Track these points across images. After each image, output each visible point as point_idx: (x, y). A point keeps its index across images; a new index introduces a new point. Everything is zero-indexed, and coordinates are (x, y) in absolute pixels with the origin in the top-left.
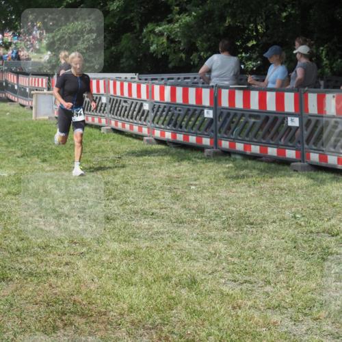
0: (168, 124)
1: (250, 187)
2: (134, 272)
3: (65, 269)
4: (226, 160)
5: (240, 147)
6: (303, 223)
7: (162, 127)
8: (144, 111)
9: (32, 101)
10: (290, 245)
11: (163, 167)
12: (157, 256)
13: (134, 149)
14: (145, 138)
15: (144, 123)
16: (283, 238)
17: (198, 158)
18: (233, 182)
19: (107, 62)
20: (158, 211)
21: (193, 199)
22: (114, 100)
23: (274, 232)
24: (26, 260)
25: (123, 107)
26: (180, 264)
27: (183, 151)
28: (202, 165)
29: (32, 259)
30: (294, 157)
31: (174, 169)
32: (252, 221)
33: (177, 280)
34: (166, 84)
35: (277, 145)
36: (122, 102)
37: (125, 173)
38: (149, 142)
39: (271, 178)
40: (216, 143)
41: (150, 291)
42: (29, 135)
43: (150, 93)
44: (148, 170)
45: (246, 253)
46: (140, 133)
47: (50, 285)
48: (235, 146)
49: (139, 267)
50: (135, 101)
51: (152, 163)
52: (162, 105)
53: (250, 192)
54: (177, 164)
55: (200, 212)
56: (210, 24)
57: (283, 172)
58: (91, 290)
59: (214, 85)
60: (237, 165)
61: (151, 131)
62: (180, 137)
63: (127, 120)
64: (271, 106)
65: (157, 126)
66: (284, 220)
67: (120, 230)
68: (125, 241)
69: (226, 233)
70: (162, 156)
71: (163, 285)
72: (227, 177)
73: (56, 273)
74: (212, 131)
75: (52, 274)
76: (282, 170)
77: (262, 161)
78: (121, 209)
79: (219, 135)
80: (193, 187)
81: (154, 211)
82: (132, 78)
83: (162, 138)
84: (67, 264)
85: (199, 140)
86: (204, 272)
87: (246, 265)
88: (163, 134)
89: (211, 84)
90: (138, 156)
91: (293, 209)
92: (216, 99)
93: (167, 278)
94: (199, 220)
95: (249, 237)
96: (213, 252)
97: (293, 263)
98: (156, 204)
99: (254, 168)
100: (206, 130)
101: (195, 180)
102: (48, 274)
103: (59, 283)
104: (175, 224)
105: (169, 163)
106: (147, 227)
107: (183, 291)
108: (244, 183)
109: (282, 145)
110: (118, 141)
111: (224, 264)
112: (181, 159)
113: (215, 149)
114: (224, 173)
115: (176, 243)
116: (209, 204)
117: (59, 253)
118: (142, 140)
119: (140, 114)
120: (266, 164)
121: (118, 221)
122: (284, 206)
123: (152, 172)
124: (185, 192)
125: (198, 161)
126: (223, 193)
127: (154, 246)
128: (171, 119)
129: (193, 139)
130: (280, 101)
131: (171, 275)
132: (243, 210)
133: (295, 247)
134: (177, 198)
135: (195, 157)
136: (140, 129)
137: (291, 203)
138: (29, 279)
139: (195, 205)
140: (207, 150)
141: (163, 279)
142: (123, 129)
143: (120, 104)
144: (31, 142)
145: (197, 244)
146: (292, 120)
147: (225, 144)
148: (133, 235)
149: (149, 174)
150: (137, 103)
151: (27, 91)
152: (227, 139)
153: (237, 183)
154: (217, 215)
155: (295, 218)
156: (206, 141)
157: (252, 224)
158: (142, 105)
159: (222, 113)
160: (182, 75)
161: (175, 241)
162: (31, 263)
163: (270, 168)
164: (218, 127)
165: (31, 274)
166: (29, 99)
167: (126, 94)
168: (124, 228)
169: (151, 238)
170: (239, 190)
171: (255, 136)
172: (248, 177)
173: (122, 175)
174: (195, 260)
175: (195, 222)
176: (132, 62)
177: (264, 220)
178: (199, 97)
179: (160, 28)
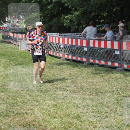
0: (70, 53)
1: (101, 78)
2: (56, 113)
3: (30, 112)
4: (92, 67)
5: (97, 62)
6: (121, 93)
7: (68, 54)
8: (61, 48)
9: (19, 43)
10: (116, 101)
11: (68, 70)
12: (65, 106)
13: (57, 62)
14: (61, 58)
15: (61, 52)
16: (113, 99)
17: (82, 66)
18: (94, 76)
19: (47, 28)
20: (66, 87)
21: (79, 82)
22: (49, 43)
23: (110, 96)
24: (16, 108)
25: (53, 46)
26: (74, 109)
27: (75, 63)
28: (83, 69)
29: (18, 107)
30: (118, 66)
31: (72, 71)
32: (101, 92)
33: (73, 116)
34: (69, 38)
35: (111, 61)
36: (53, 44)
37: (53, 72)
38: (63, 60)
39: (109, 74)
40: (88, 60)
41: (62, 120)
42: (17, 57)
43: (63, 41)
44: (62, 71)
45: (99, 105)
46: (59, 56)
47: (25, 118)
48: (95, 62)
49: (58, 111)
50: (57, 44)
51: (64, 68)
52: (68, 46)
53: (101, 80)
54: (73, 68)
55: (82, 88)
56: (86, 15)
57: (113, 72)
58: (40, 120)
59: (87, 38)
60: (96, 69)
61: (64, 55)
62: (74, 58)
63: (54, 51)
64: (109, 46)
65: (66, 53)
66: (114, 91)
67: (51, 95)
68: (53, 100)
69: (91, 97)
70: (68, 65)
71: (67, 118)
72: (92, 74)
73: (27, 113)
74: (87, 56)
75: (25, 113)
76: (113, 71)
77: (105, 67)
78: (52, 86)
79: (89, 57)
80: (79, 78)
81: (64, 87)
82: (56, 35)
83: (68, 58)
84: (31, 109)
85: (82, 59)
86: (83, 113)
87: (99, 110)
88: (68, 57)
89: (86, 38)
90: (59, 65)
91: (117, 87)
92: (88, 44)
93: (69, 115)
94: (81, 91)
95: (100, 98)
96: (86, 104)
97: (117, 109)
98: (65, 85)
99: (103, 70)
100: (84, 55)
101: (80, 75)
102: (24, 114)
103: (28, 117)
104: (72, 93)
105: (70, 68)
106: (61, 94)
107: (75, 120)
108: (98, 76)
109: (113, 61)
110: (51, 59)
111: (90, 109)
112: (75, 66)
113: (88, 63)
114: (91, 72)
115: (72, 101)
116: (85, 85)
117: (28, 105)
118: (60, 59)
119: (60, 48)
120: (107, 69)
121: (51, 92)
122: (114, 85)
123: (64, 72)
124: (76, 80)
125: (81, 67)
126: (90, 80)
127: (64, 102)
128: (71, 51)
129: (79, 59)
130: (112, 45)
131: (70, 114)
132: (98, 87)
133: (117, 102)
134: (73, 82)
135: (80, 66)
136: (59, 55)
137: (116, 84)
138: (17, 116)
139: (80, 85)
140: (85, 63)
141: (67, 115)
142: (53, 55)
143: (52, 45)
144: (18, 60)
145: (80, 101)
146: (117, 52)
147: (92, 61)
148: (56, 97)
149: (63, 73)
150: (58, 45)
151: (17, 39)
152: (92, 59)
153: (96, 76)
154: (88, 89)
155: (118, 90)
156: (84, 60)
157: (101, 93)
158: (60, 45)
159: (90, 49)
160: (76, 34)
161: (72, 100)
162: (18, 109)
163: (108, 70)
164: (89, 54)
165: (17, 114)
166: (18, 42)
167: (54, 41)
168: (53, 95)
169: (63, 99)
170: (97, 79)
171: (103, 58)
172: (100, 74)
173: (52, 73)
174: (79, 108)
175: (80, 92)
176: (57, 29)
177: (106, 91)
178: (82, 43)
179: (67, 17)
